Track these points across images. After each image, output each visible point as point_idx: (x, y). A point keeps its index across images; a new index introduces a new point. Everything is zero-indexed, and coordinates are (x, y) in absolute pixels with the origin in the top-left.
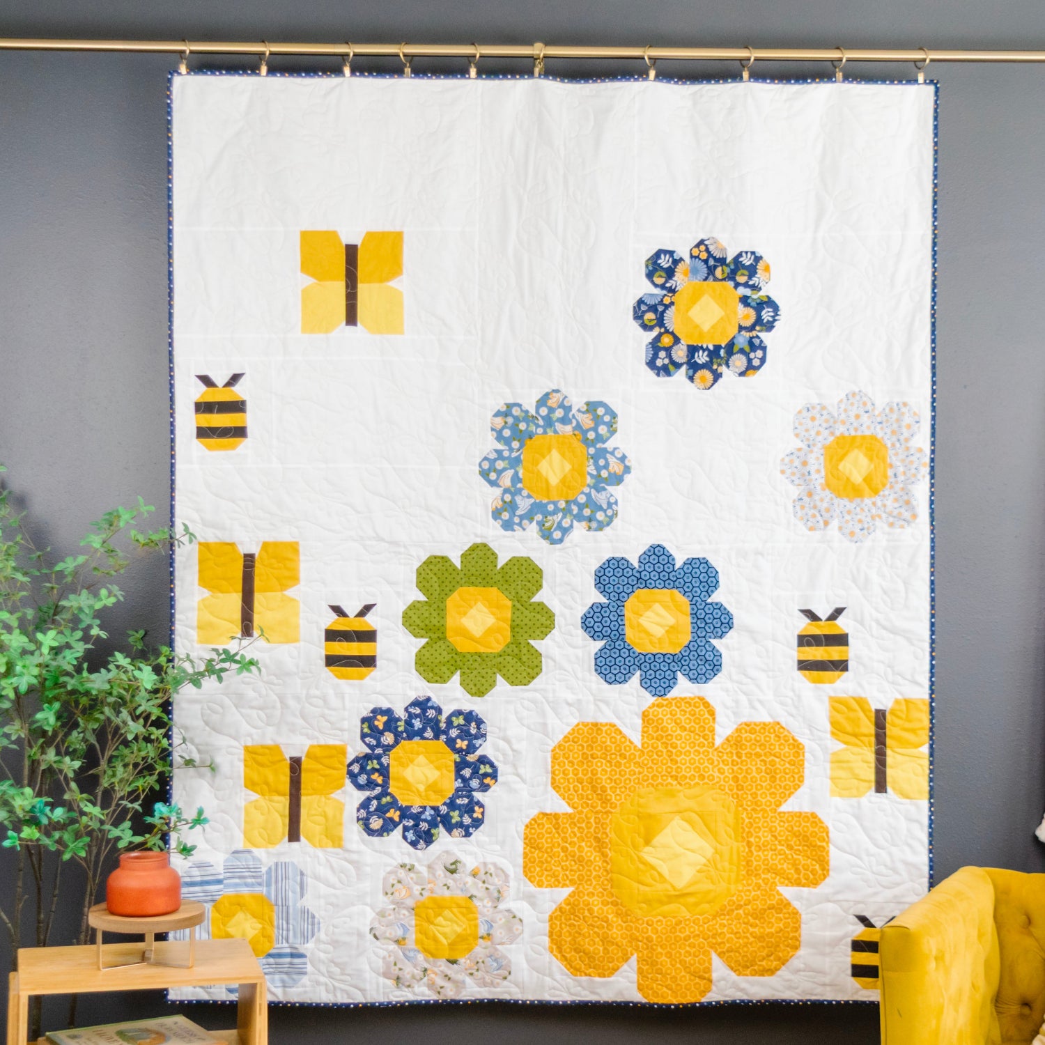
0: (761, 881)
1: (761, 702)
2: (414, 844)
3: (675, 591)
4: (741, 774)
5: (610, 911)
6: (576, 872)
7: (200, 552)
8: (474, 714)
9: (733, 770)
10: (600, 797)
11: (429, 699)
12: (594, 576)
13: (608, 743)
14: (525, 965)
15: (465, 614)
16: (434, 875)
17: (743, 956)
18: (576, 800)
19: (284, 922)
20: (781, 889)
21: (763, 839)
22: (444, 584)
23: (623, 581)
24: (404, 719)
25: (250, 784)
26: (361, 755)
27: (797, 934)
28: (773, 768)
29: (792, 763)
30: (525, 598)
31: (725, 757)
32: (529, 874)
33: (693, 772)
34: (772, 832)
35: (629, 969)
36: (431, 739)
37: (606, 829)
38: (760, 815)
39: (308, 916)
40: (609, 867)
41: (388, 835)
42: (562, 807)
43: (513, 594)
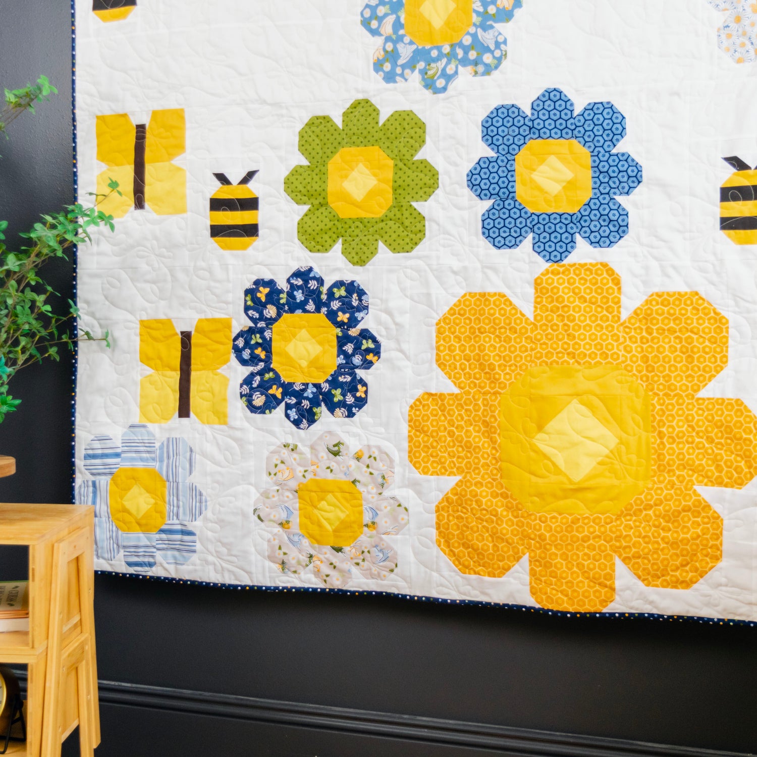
0: (674, 478)
1: (674, 267)
2: (297, 423)
3: (574, 141)
4: (651, 353)
5: (499, 504)
6: (464, 459)
7: (97, 125)
8: (355, 284)
9: (642, 348)
10: (488, 376)
11: (311, 270)
12: (480, 127)
13: (497, 315)
14: (412, 558)
15: (346, 177)
16: (317, 456)
17: (653, 564)
18: (463, 379)
19: (175, 498)
20: (699, 489)
21: (677, 429)
22: (326, 146)
23: (514, 131)
24: (286, 290)
25: (146, 359)
26: (246, 329)
27: (718, 543)
28: (689, 347)
29: (713, 341)
30: (408, 156)
31: (633, 333)
32: (414, 460)
33: (593, 350)
34: (688, 421)
35: (520, 569)
36: (313, 312)
37: (494, 412)
38: (674, 401)
39: (196, 493)
40: (498, 454)
41: (270, 412)
42: (448, 387)
43: (396, 151)
